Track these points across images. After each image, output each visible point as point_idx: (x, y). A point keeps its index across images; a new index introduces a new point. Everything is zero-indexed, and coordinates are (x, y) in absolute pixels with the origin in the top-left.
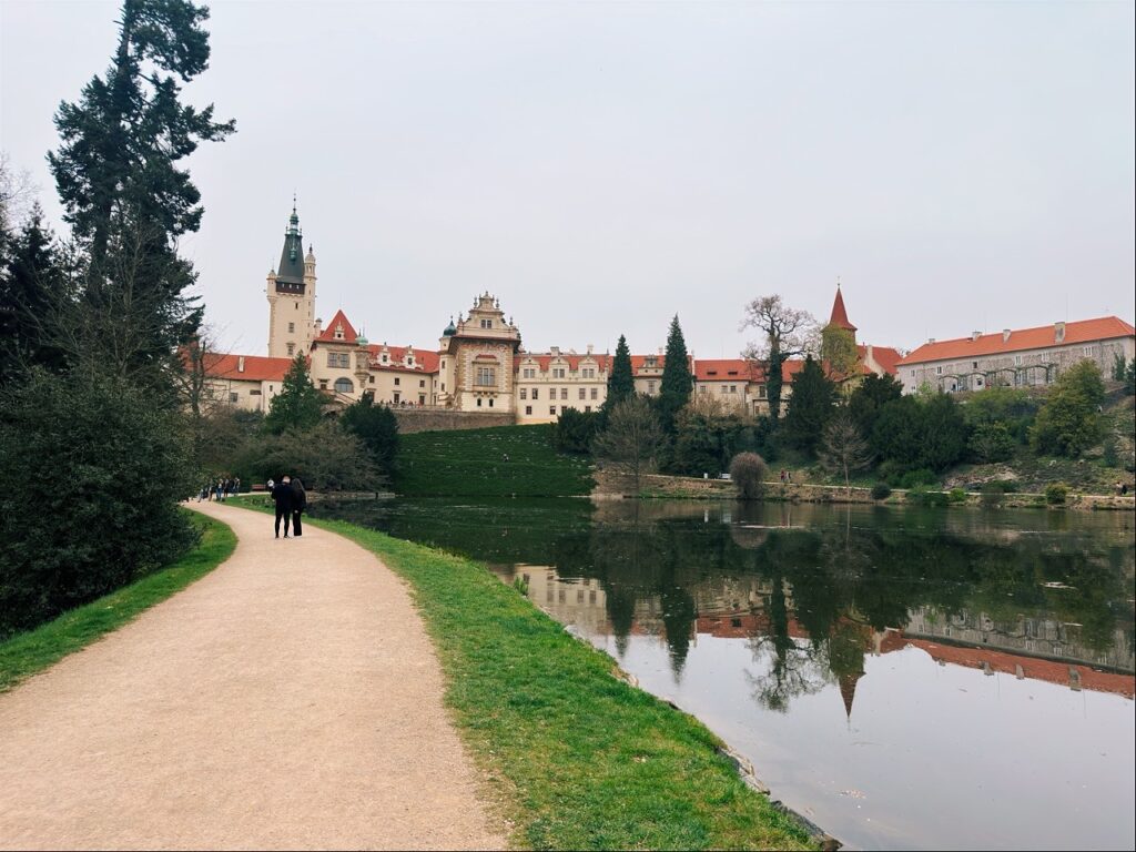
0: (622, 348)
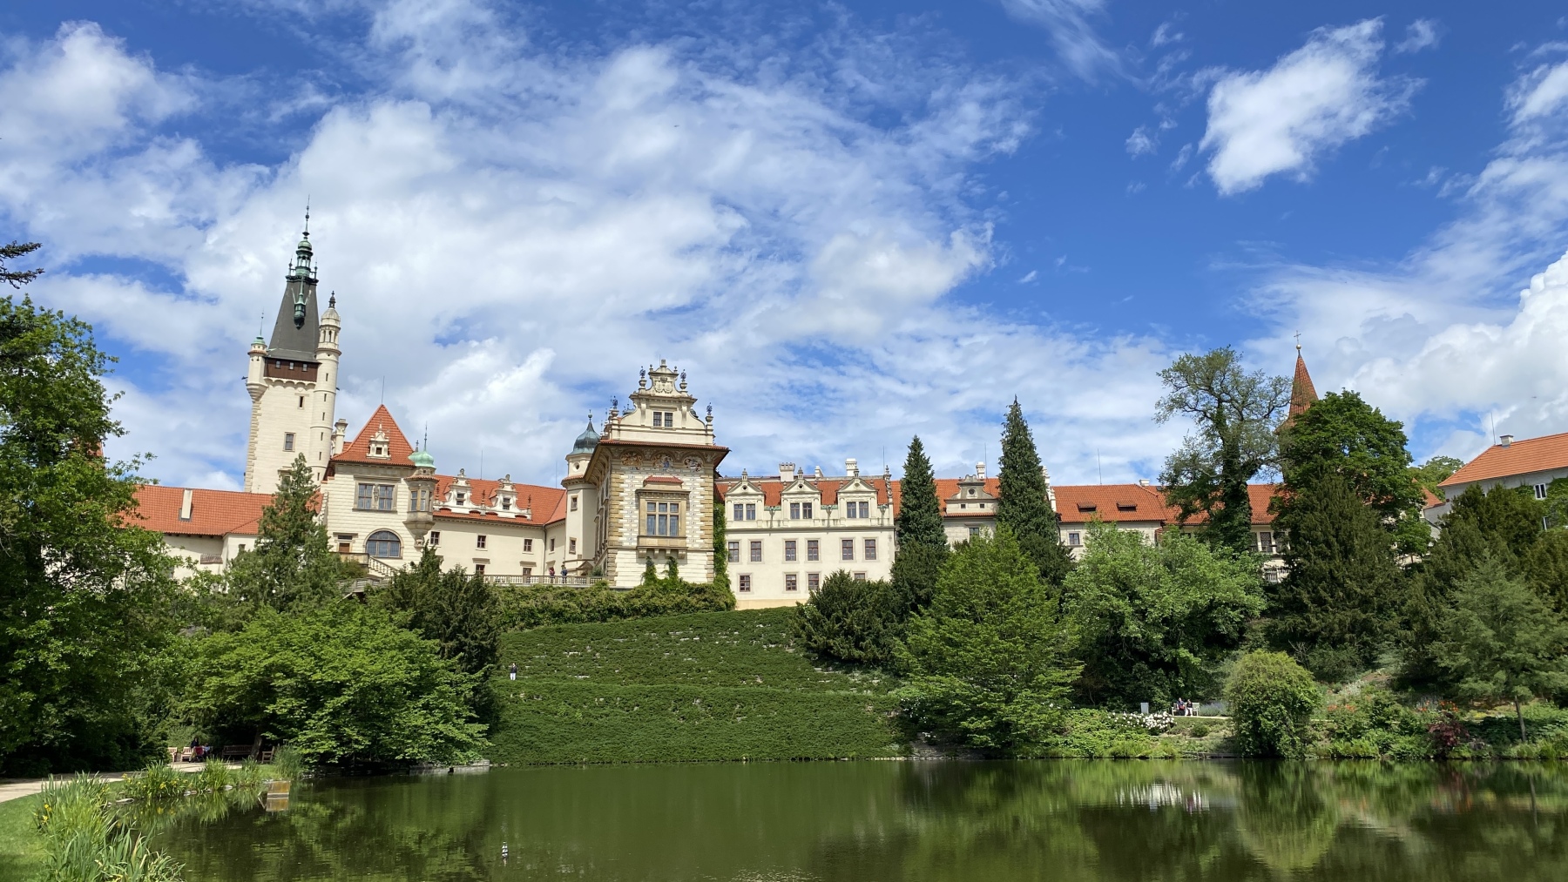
0: (917, 462)
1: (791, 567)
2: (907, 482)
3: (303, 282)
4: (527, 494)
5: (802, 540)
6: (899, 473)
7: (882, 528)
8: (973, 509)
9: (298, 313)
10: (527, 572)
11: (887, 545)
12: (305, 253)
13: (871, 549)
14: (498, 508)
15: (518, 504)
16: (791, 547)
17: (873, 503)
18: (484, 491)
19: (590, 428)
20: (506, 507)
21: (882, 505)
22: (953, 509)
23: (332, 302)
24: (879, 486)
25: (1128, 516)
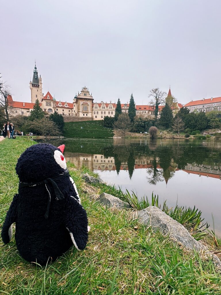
0: (119, 102)
1: (102, 115)
2: (117, 104)
3: (36, 73)
4: (69, 104)
7: (114, 110)
8: (126, 108)
10: (69, 115)
11: (114, 113)
16: (102, 112)
17: (113, 107)
18: (63, 104)
19: (76, 95)
20: (66, 106)
23: (40, 76)
24: (114, 104)
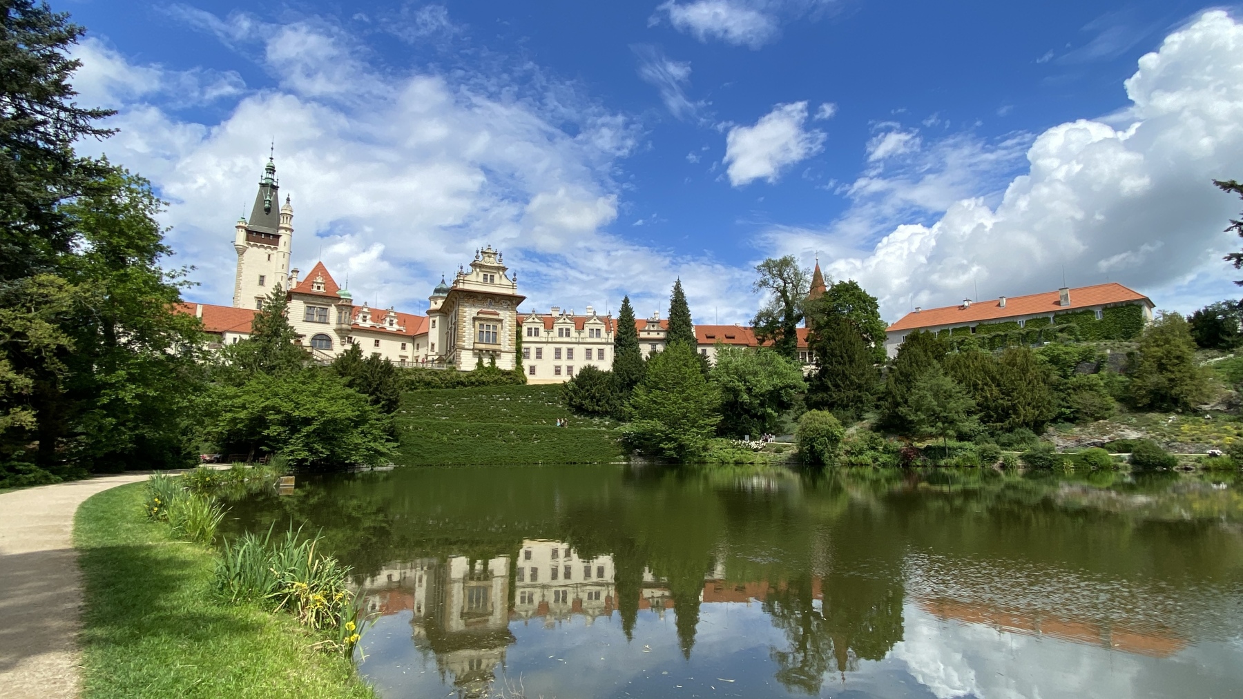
0: (626, 310)
1: (558, 363)
2: (621, 320)
3: (270, 188)
4: (403, 319)
5: (564, 348)
6: (616, 316)
7: (607, 344)
8: (654, 335)
9: (267, 205)
10: (403, 361)
11: (609, 353)
12: (271, 170)
13: (601, 354)
14: (387, 325)
15: (398, 323)
16: (558, 353)
17: (603, 330)
18: (378, 315)
19: (443, 282)
20: (391, 324)
21: (608, 331)
22: (643, 335)
23: (288, 200)
24: (606, 321)
25: (731, 341)
